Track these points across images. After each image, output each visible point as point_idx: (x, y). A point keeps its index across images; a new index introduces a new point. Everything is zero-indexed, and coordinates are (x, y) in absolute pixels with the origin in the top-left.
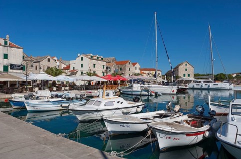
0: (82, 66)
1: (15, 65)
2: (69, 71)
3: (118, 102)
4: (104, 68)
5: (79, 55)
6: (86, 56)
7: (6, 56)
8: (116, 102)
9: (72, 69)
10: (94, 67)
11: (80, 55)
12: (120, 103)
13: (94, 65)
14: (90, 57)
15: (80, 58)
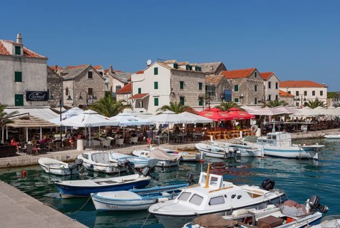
0: (156, 87)
1: (34, 93)
2: (129, 95)
3: (233, 196)
4: (200, 88)
5: (149, 62)
6: (165, 65)
7: (18, 77)
8: (229, 196)
9: (135, 92)
10: (182, 87)
11: (152, 63)
12: (236, 198)
13: (182, 83)
14: (172, 66)
15: (151, 70)
